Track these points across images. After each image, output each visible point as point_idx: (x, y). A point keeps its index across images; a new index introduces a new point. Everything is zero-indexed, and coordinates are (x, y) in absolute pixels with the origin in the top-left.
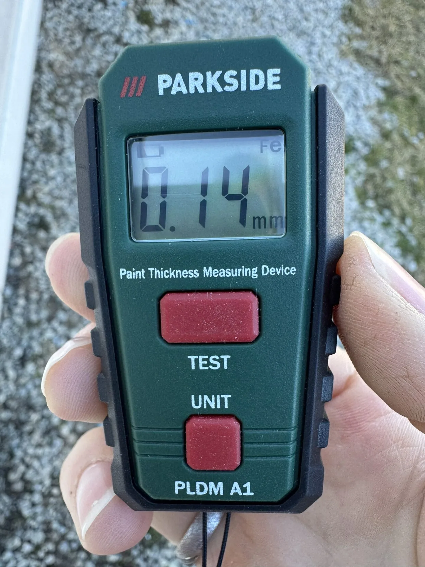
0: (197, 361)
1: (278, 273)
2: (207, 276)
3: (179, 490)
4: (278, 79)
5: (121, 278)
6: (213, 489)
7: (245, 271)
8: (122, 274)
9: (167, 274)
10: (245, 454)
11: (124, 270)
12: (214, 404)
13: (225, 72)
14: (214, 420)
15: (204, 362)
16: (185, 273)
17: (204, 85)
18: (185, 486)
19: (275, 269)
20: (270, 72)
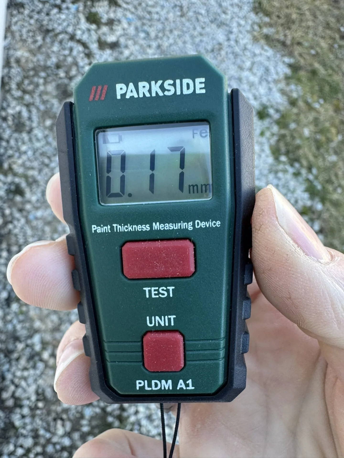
0: (150, 291)
1: (208, 226)
2: (156, 229)
3: (140, 387)
4: (203, 85)
5: (93, 232)
6: (164, 386)
7: (183, 225)
8: (93, 229)
9: (126, 228)
10: (187, 359)
11: (95, 226)
12: (164, 322)
13: (165, 81)
14: (164, 334)
15: (155, 292)
16: (140, 228)
17: (150, 91)
18: (143, 383)
19: (205, 222)
20: (198, 80)
